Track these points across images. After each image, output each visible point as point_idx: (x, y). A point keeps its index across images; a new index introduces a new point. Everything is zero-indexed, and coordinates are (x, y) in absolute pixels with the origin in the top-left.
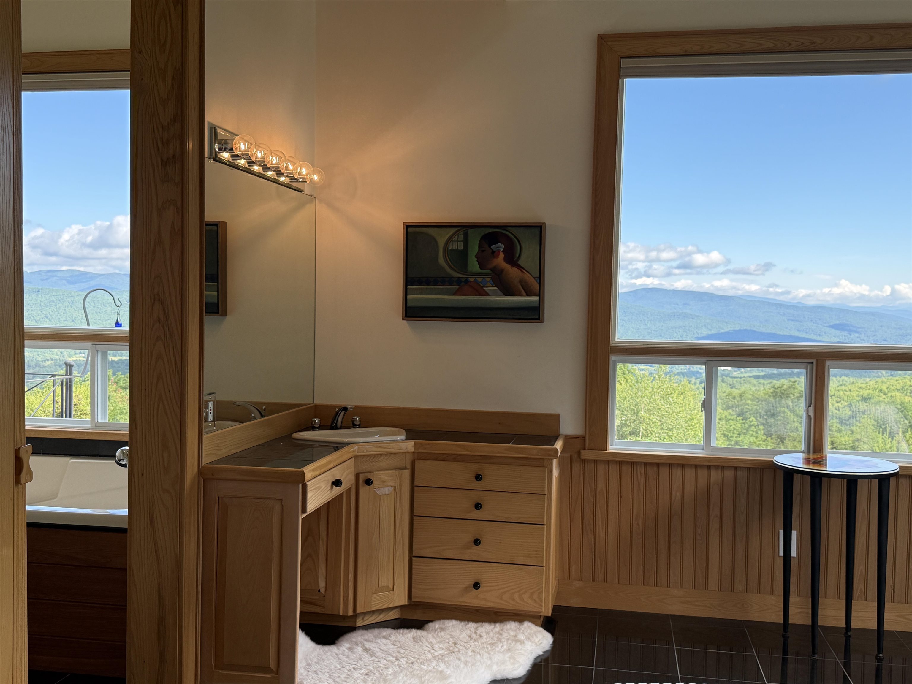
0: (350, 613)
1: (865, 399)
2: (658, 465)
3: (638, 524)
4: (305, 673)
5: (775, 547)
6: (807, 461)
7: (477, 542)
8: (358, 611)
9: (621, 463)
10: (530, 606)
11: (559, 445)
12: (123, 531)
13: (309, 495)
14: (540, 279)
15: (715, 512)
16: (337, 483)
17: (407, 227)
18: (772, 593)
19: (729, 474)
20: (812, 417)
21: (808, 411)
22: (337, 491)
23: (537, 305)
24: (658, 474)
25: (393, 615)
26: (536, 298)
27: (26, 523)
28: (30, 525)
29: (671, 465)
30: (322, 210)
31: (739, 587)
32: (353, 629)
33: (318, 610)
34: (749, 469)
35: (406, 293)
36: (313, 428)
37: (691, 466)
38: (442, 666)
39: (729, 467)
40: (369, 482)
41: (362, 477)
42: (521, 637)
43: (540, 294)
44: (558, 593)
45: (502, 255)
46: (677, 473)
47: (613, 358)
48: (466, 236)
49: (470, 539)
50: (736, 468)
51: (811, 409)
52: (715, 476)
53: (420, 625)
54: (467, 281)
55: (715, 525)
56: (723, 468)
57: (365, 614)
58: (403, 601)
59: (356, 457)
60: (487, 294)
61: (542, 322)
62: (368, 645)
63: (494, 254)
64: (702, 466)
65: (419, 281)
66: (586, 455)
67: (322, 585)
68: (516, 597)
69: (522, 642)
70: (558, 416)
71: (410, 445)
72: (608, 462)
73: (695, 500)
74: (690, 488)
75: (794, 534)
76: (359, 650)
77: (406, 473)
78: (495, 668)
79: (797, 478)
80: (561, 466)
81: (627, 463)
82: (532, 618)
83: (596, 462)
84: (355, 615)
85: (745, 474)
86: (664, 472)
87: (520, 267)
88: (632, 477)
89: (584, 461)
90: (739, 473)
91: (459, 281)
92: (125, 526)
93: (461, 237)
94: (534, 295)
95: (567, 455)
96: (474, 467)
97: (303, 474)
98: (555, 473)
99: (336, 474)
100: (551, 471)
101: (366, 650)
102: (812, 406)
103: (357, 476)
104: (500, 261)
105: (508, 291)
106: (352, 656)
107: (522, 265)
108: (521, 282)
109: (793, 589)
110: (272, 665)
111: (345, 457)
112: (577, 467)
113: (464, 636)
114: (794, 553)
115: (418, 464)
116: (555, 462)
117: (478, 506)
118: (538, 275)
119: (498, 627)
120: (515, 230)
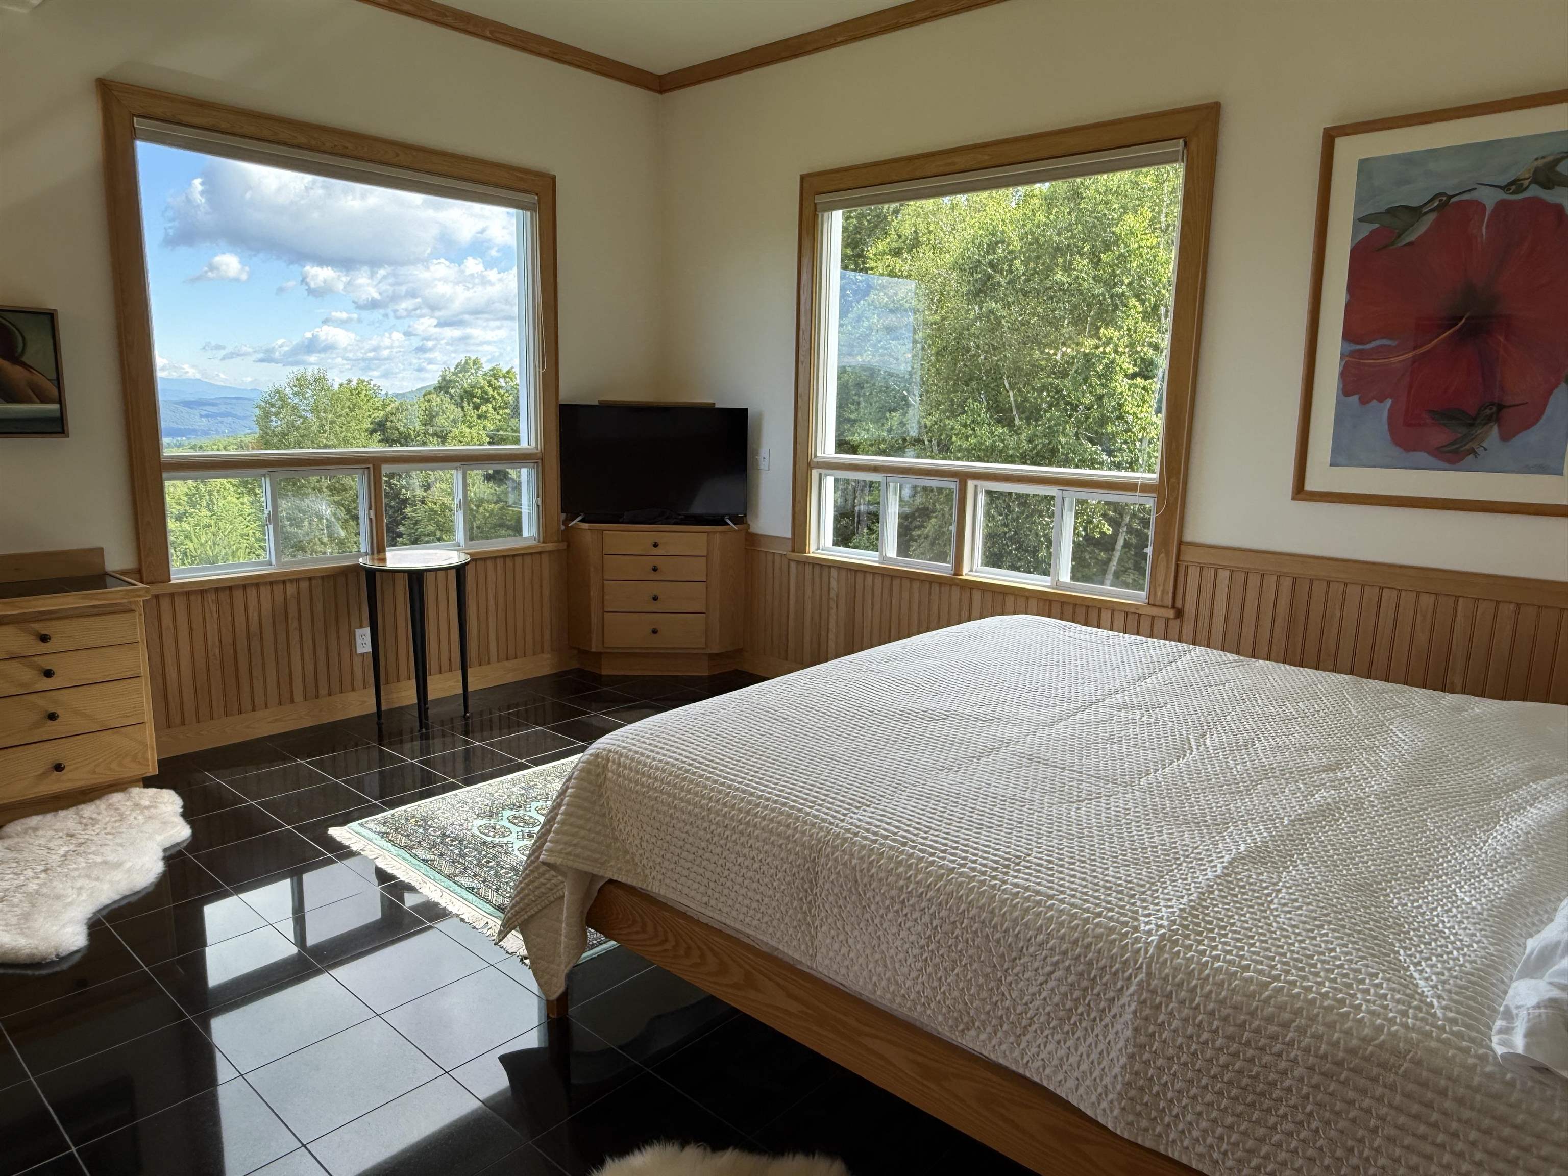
2: (230, 588)
3: (214, 655)
7: (52, 717)
9: (188, 594)
10: (133, 770)
14: (58, 381)
15: (294, 625)
19: (304, 585)
20: (374, 519)
21: (369, 514)
23: (58, 414)
24: (231, 597)
26: (56, 407)
29: (245, 587)
31: (323, 691)
34: (322, 578)
37: (265, 584)
39: (303, 579)
43: (60, 401)
44: (160, 746)
46: (251, 593)
47: (161, 474)
50: (310, 579)
51: (372, 512)
52: (291, 589)
56: (297, 580)
61: (68, 437)
64: (277, 582)
68: (114, 765)
70: (100, 550)
72: (172, 595)
73: (274, 616)
74: (266, 606)
81: (195, 592)
83: (159, 596)
85: (320, 582)
86: (237, 594)
87: (24, 365)
88: (203, 606)
90: (314, 582)
94: (53, 402)
102: (373, 508)
107: (28, 363)
108: (31, 385)
117: (48, 673)
118: (55, 377)
120: (9, 316)
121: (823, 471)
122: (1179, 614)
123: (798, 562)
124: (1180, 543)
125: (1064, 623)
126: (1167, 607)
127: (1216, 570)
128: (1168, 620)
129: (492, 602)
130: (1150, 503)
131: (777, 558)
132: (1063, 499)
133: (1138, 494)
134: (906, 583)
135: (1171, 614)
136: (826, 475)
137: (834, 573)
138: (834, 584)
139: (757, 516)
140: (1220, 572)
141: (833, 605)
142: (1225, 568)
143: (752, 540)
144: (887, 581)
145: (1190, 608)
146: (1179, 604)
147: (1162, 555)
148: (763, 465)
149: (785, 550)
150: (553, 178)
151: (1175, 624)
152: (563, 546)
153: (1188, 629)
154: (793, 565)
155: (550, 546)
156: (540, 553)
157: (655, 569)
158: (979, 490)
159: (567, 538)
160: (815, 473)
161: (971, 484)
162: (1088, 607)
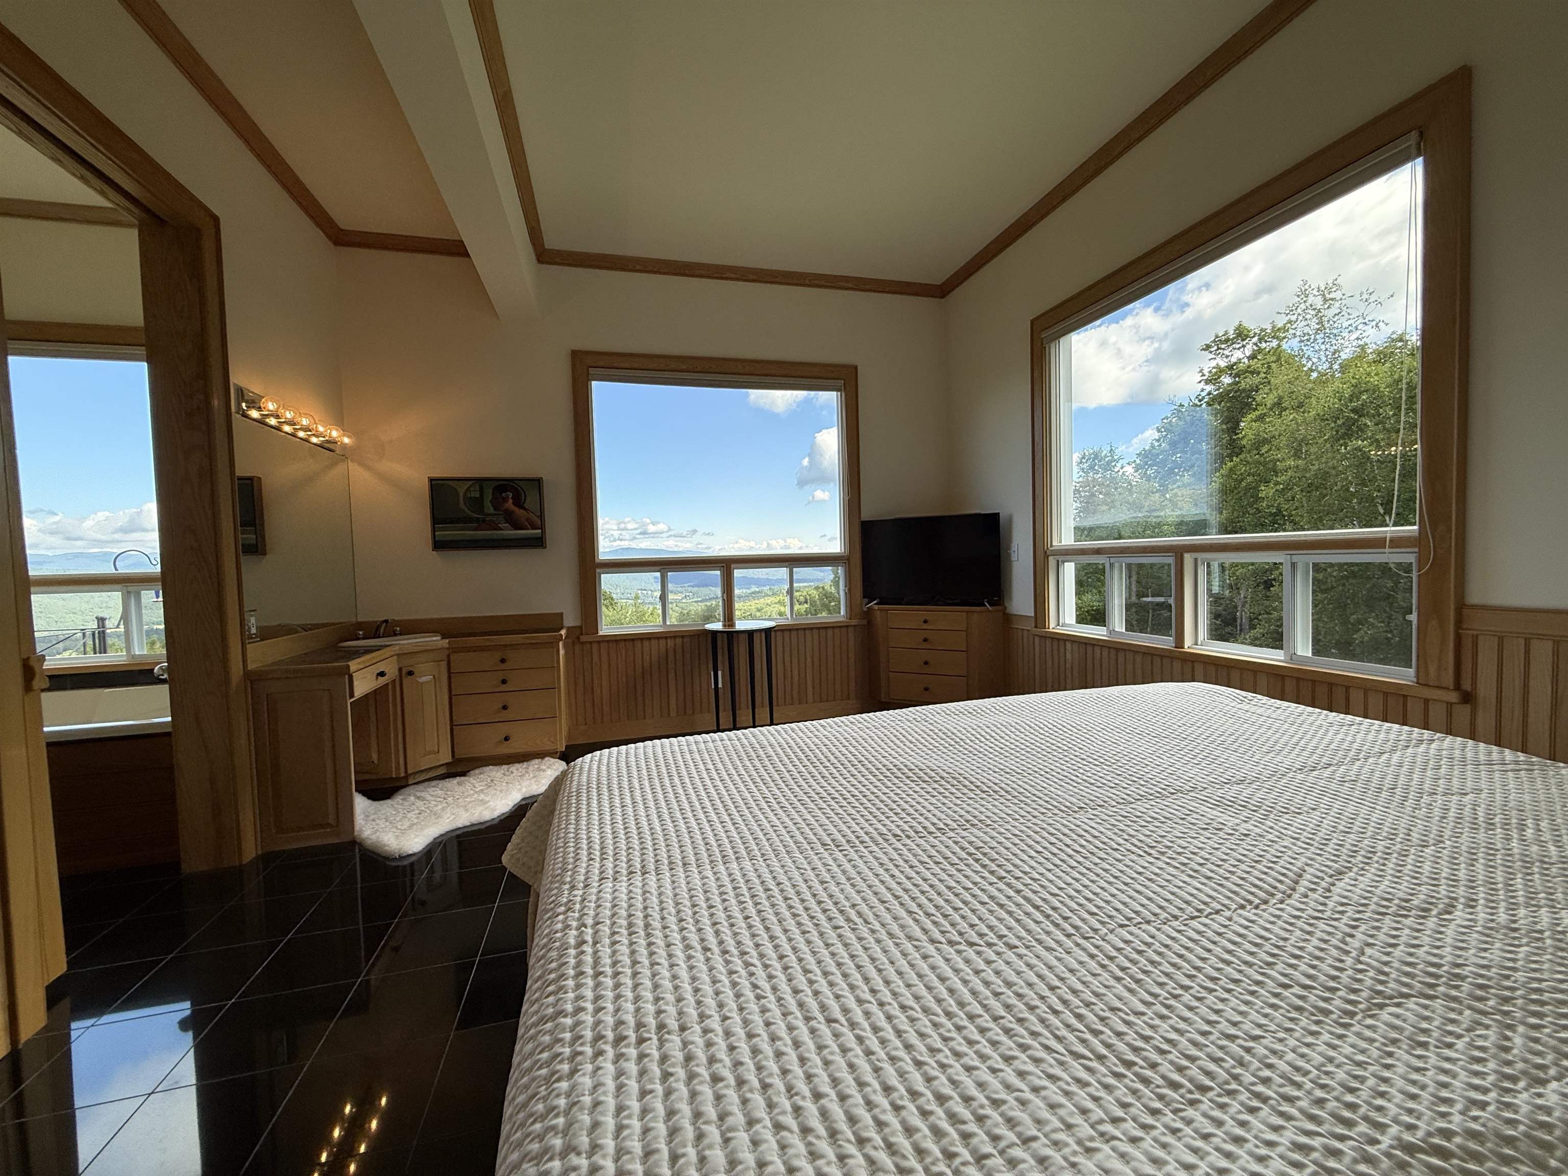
0: (403, 775)
1: (759, 610)
2: (633, 640)
4: (363, 823)
5: (709, 684)
6: (724, 626)
7: (505, 708)
8: (410, 772)
9: (608, 641)
10: (549, 746)
11: (563, 632)
12: (168, 734)
13: (356, 683)
14: (542, 517)
15: (671, 667)
16: (382, 674)
17: (431, 480)
18: (709, 711)
19: (679, 641)
20: (726, 600)
22: (382, 681)
24: (634, 646)
25: (442, 771)
26: (540, 531)
27: (44, 744)
28: (49, 745)
29: (642, 639)
30: (354, 468)
31: (689, 712)
32: (408, 785)
33: (373, 777)
34: (690, 636)
35: (434, 531)
36: (358, 639)
37: (654, 638)
38: (482, 796)
39: (678, 637)
40: (410, 673)
41: (404, 671)
42: (543, 767)
43: (542, 527)
44: (569, 737)
45: (511, 501)
46: (646, 643)
47: (598, 570)
48: (481, 488)
49: (501, 706)
50: (682, 637)
51: (725, 595)
52: (670, 643)
53: (463, 774)
54: (484, 521)
55: (672, 675)
56: (675, 637)
57: (415, 773)
58: (448, 759)
59: (398, 655)
60: (501, 529)
61: (545, 548)
62: (418, 794)
63: (505, 500)
64: (661, 637)
65: (444, 522)
66: (583, 638)
67: (375, 757)
68: (538, 741)
69: (544, 771)
70: (562, 614)
71: (445, 643)
72: (599, 642)
73: (659, 661)
74: (654, 653)
75: (720, 673)
76: (412, 798)
77: (444, 664)
78: (524, 790)
79: (719, 636)
80: (565, 647)
81: (612, 641)
82: (552, 754)
83: (591, 643)
84: (407, 777)
85: (689, 639)
86: (638, 644)
87: (525, 509)
88: (617, 650)
89: (582, 643)
90: (684, 639)
91: (478, 520)
92: (170, 730)
93: (477, 487)
94: (538, 528)
95: (570, 641)
96: (498, 656)
97: (348, 666)
98: (562, 652)
99: (381, 667)
100: (558, 651)
101: (418, 798)
102: (725, 593)
103: (400, 670)
104: (510, 504)
105: (517, 527)
106: (406, 804)
107: (527, 507)
108: (527, 519)
109: (721, 707)
110: (331, 820)
111: (388, 655)
112: (577, 647)
113: (499, 774)
114: (720, 685)
115: (453, 657)
116: (561, 644)
117: (504, 682)
119: (525, 764)
120: (520, 483)
121: (1061, 558)
122: (1468, 698)
123: (1041, 637)
124: (1461, 606)
125: (1244, 693)
126: (1448, 689)
127: (1527, 642)
128: (1450, 705)
129: (809, 660)
130: (1409, 557)
131: (1025, 633)
132: (1293, 565)
133: (1387, 550)
134: (1130, 656)
135: (1453, 697)
136: (1063, 562)
137: (1068, 645)
138: (1069, 656)
139: (1010, 598)
140: (1536, 645)
141: (1069, 675)
142: (1541, 637)
143: (1008, 618)
144: (1113, 652)
145: (1486, 689)
146: (1467, 685)
147: (1434, 622)
148: (1014, 557)
149: (1030, 626)
150: (856, 368)
151: (1463, 712)
152: (865, 622)
153: (1486, 720)
154: (1037, 639)
155: (854, 622)
156: (847, 626)
157: (925, 640)
158: (1199, 563)
159: (868, 615)
160: (1052, 561)
161: (1188, 558)
162: (1331, 685)
